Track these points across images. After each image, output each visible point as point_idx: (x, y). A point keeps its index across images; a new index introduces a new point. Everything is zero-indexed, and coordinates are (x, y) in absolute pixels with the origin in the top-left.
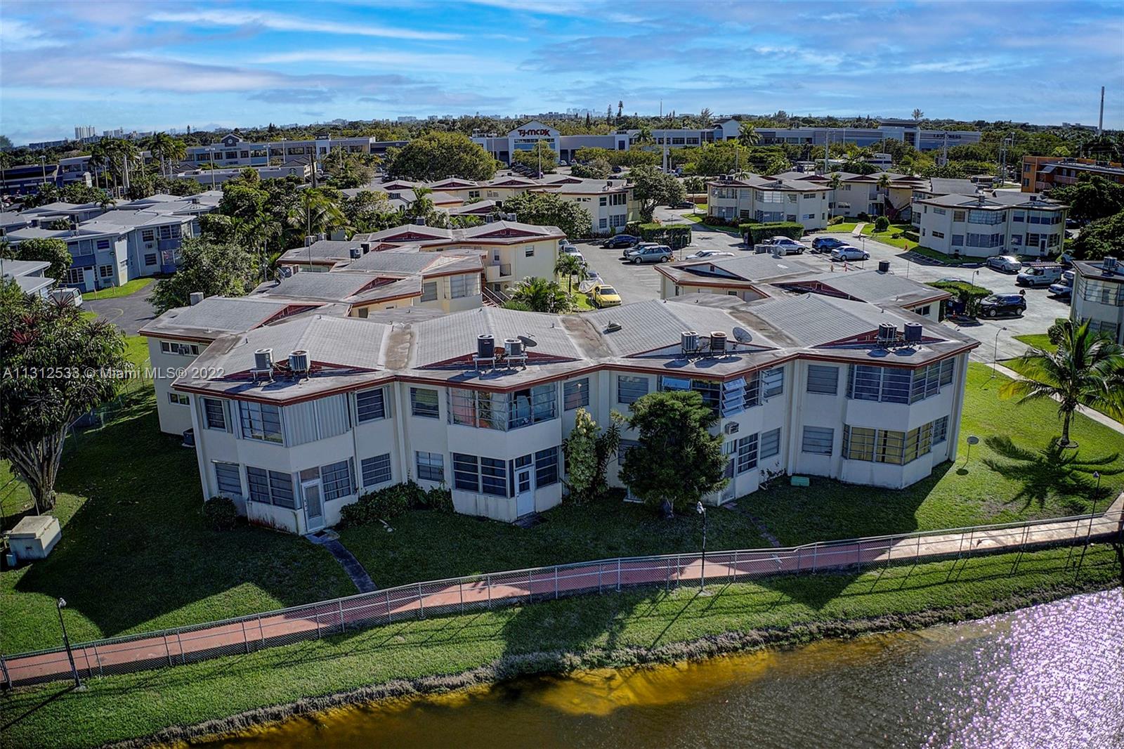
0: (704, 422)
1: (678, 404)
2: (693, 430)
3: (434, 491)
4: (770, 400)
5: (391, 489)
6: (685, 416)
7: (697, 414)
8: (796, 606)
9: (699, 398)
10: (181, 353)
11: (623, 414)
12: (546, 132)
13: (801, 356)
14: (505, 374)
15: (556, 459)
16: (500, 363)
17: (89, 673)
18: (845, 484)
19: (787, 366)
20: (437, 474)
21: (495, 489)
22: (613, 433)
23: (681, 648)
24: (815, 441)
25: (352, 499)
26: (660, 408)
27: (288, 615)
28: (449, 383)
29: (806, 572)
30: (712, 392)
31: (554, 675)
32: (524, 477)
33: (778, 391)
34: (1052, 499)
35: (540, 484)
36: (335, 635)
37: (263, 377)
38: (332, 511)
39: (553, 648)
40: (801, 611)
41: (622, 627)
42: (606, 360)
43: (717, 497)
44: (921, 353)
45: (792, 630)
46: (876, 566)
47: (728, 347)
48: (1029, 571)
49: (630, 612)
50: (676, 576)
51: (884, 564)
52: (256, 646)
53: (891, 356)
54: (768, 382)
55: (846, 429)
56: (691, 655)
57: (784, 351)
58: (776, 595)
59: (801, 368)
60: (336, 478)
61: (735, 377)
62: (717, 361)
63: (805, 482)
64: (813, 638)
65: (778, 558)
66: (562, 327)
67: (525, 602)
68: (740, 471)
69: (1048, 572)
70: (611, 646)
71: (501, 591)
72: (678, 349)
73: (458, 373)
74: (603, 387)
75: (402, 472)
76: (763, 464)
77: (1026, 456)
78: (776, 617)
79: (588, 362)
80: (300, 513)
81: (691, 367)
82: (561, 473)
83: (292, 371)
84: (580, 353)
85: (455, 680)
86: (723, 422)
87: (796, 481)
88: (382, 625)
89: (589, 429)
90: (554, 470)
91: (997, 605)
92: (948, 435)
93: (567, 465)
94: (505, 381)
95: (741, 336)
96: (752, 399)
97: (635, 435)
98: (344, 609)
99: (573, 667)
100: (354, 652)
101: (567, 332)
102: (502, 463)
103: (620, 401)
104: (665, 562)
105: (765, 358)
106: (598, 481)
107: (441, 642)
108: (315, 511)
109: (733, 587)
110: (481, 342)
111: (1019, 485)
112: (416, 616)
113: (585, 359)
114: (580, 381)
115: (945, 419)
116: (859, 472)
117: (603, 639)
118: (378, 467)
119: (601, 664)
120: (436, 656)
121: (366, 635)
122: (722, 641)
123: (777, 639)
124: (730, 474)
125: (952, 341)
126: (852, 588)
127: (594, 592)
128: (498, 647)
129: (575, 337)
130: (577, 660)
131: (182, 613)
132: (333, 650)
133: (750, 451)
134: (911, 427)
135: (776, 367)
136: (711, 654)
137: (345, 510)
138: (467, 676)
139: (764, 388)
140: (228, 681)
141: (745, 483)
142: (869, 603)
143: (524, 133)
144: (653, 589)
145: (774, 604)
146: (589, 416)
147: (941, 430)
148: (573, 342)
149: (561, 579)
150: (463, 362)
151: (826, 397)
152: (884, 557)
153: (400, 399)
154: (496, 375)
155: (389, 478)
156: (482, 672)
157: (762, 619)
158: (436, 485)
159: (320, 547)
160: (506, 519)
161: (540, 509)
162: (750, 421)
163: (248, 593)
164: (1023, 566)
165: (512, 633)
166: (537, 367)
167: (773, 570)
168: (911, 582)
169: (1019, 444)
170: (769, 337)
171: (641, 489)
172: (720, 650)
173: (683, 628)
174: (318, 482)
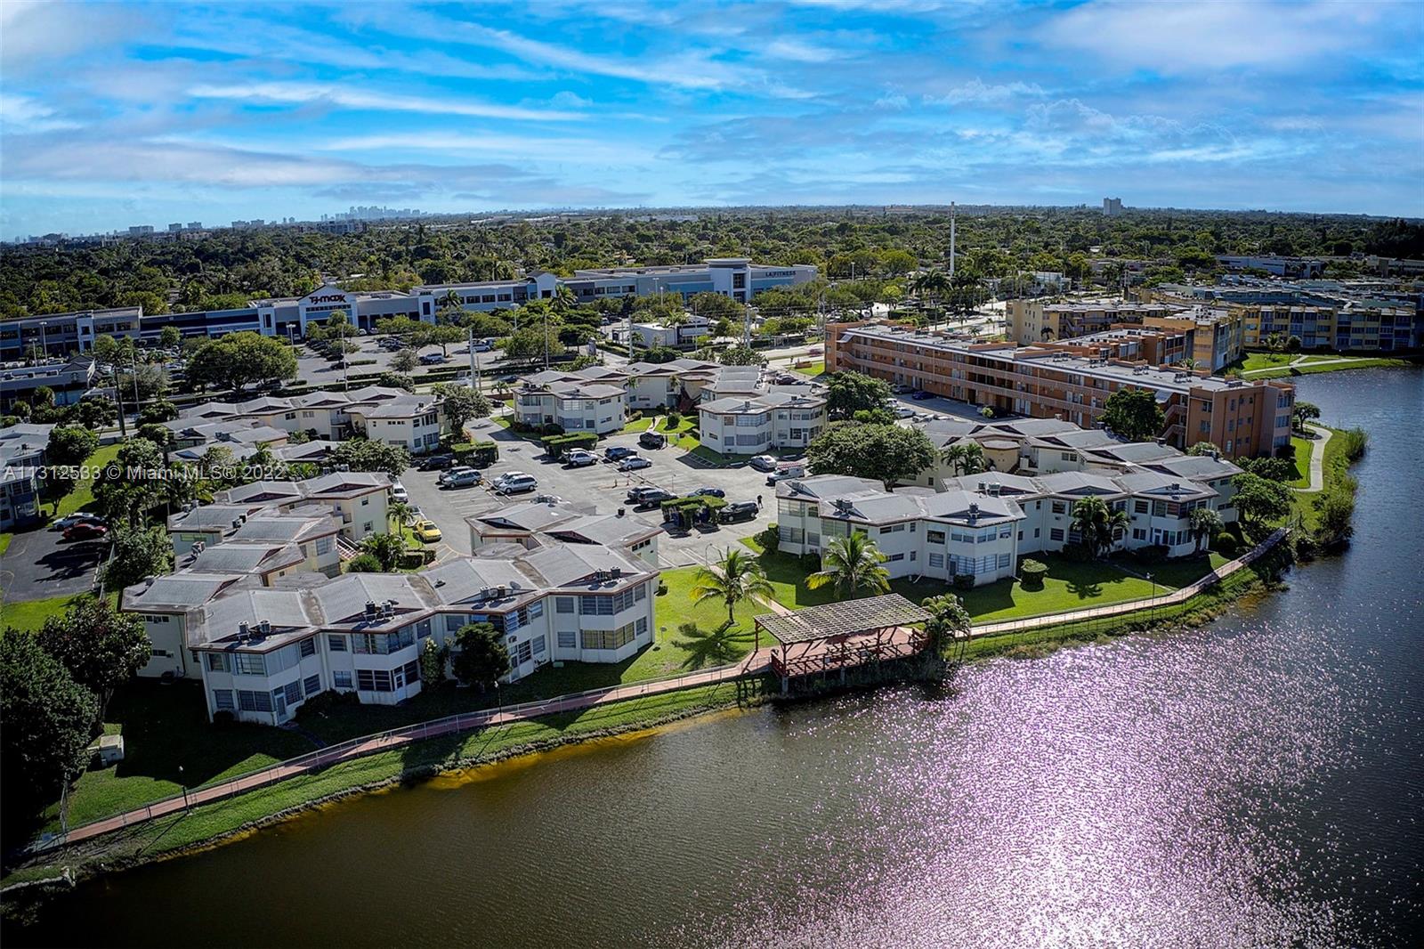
0: (496, 639)
1: (480, 631)
2: (490, 643)
3: (346, 694)
4: (536, 620)
5: (321, 694)
6: (485, 637)
7: (491, 635)
8: (551, 730)
9: (491, 626)
10: (155, 622)
11: (450, 639)
12: (341, 298)
13: (551, 594)
14: (384, 622)
15: (416, 667)
16: (380, 616)
17: (192, 807)
18: (585, 663)
19: (544, 600)
20: (348, 683)
21: (384, 687)
22: (446, 648)
23: (493, 755)
24: (565, 640)
25: (301, 703)
26: (470, 634)
27: (286, 765)
28: (352, 631)
29: (557, 713)
30: (499, 622)
31: (432, 775)
32: (399, 679)
33: (540, 614)
34: (708, 661)
35: (408, 682)
36: (315, 771)
37: (246, 638)
38: (291, 710)
39: (429, 763)
40: (554, 732)
41: (462, 749)
42: (438, 608)
43: (509, 678)
44: (622, 583)
45: (549, 742)
46: (595, 706)
47: (507, 593)
48: (681, 701)
49: (465, 742)
50: (488, 722)
51: (600, 705)
52: (276, 781)
53: (602, 590)
54: (533, 610)
55: (581, 631)
56: (498, 758)
57: (541, 591)
58: (541, 726)
59: (552, 601)
60: (292, 691)
61: (512, 611)
62: (502, 602)
63: (562, 664)
64: (560, 744)
65: (543, 706)
66: (408, 585)
67: (408, 743)
68: (521, 662)
69: (692, 700)
70: (457, 759)
71: (396, 740)
72: (479, 597)
73: (356, 624)
74: (438, 624)
75: (326, 684)
76: (535, 657)
77: (703, 635)
78: (540, 736)
79: (428, 610)
80: (275, 713)
81: (487, 608)
82: (419, 675)
83: (260, 633)
84: (422, 603)
85: (383, 783)
86: (507, 637)
87: (555, 665)
88: (339, 763)
89: (434, 648)
90: (416, 674)
91: (661, 719)
92: (648, 628)
93: (422, 669)
94: (384, 627)
95: (514, 586)
96: (523, 620)
97: (459, 648)
98: (318, 757)
99: (440, 771)
100: (328, 777)
101: (412, 588)
102: (387, 673)
103: (449, 630)
104: (481, 715)
105: (529, 597)
106: (441, 677)
107: (371, 767)
108: (282, 712)
109: (518, 724)
110: (368, 606)
111: (689, 654)
112: (355, 756)
113: (427, 608)
114: (425, 623)
115: (645, 618)
116: (592, 656)
117: (453, 756)
118: (312, 683)
119: (453, 768)
120: (370, 774)
121: (332, 769)
122: (514, 750)
123: (541, 746)
124: (515, 665)
125: (642, 573)
126: (581, 718)
127: (445, 735)
128: (400, 766)
129: (417, 592)
130: (441, 767)
131: (228, 772)
132: (317, 778)
133: (525, 651)
134: (617, 627)
135: (538, 601)
136: (508, 757)
137: (298, 710)
138: (387, 781)
139: (529, 615)
140: (267, 799)
141: (526, 669)
142: (590, 725)
143: (317, 300)
144: (475, 730)
145: (539, 730)
146: (432, 642)
147: (643, 625)
148: (417, 596)
149: (426, 731)
150: (358, 618)
151: (567, 614)
152: (600, 701)
153: (324, 643)
154: (378, 624)
155: (319, 689)
156: (395, 778)
157: (534, 738)
158: (348, 690)
159: (288, 731)
160: (391, 704)
161: (409, 697)
162: (523, 634)
163: (259, 758)
164: (678, 699)
165: (405, 759)
166: (400, 617)
167: (539, 713)
168: (614, 712)
169: (699, 628)
170: (534, 581)
171: (464, 679)
172: (513, 755)
173: (493, 746)
174: (283, 694)
